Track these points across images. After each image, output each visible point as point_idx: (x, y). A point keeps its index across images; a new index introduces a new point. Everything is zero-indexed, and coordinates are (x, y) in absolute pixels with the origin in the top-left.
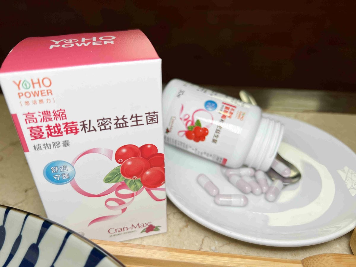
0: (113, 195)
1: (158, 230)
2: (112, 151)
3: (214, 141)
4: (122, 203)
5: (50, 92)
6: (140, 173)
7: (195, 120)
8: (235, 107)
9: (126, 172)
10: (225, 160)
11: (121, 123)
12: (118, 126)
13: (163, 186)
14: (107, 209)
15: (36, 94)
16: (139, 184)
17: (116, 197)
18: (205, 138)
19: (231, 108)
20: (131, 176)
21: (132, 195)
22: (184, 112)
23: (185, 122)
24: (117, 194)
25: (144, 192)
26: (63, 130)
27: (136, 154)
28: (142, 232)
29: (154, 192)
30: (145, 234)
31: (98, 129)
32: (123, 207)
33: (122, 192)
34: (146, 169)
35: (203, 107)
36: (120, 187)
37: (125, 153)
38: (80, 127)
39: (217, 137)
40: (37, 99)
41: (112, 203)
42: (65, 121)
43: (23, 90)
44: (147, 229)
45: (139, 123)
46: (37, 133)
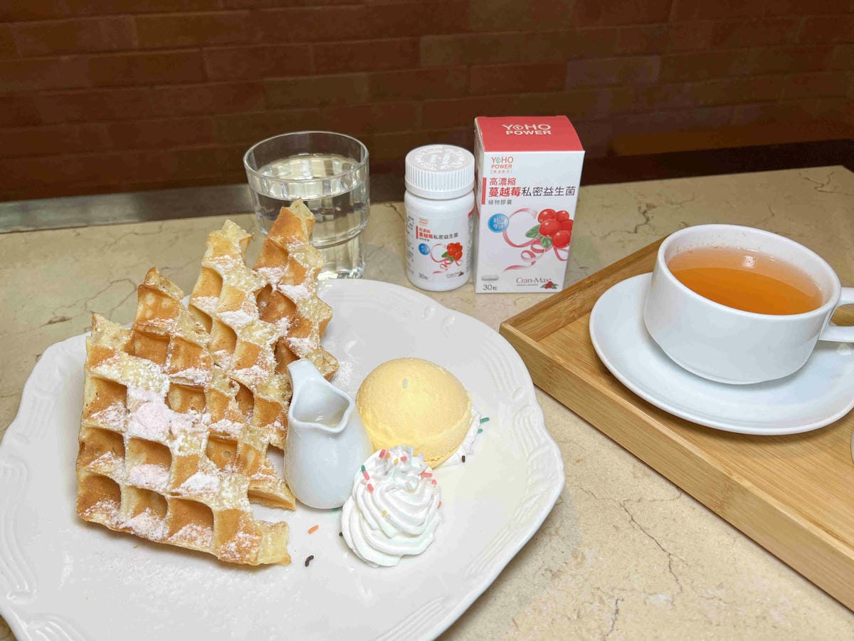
0: (528, 248)
1: (556, 288)
2: (537, 213)
5: (510, 166)
6: (552, 233)
9: (543, 231)
11: (548, 192)
12: (546, 194)
13: (567, 248)
14: (521, 260)
15: (502, 166)
16: (549, 242)
17: (531, 250)
20: (545, 234)
21: (542, 251)
24: (532, 248)
25: (552, 250)
26: (510, 192)
27: (553, 218)
28: (542, 287)
29: (559, 251)
30: (544, 290)
31: (532, 194)
32: (533, 260)
33: (537, 247)
34: (558, 231)
36: (535, 243)
37: (546, 215)
38: (521, 192)
40: (502, 169)
41: (527, 255)
42: (513, 186)
43: (496, 163)
44: (547, 285)
45: (561, 193)
46: (494, 193)
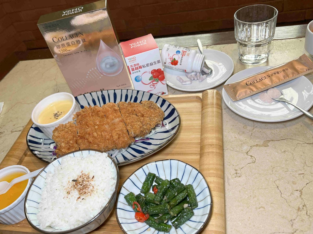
2: (150, 72)
3: (181, 64)
4: (154, 86)
5: (135, 60)
7: (173, 58)
8: (186, 52)
9: (154, 77)
10: (185, 70)
11: (151, 64)
13: (165, 80)
15: (132, 61)
16: (158, 80)
17: (153, 84)
18: (177, 64)
19: (185, 52)
21: (157, 83)
22: (169, 56)
23: (170, 59)
25: (160, 82)
26: (138, 68)
27: (156, 72)
28: (161, 95)
29: (162, 82)
31: (146, 66)
33: (154, 82)
34: (159, 76)
35: (176, 54)
37: (154, 72)
38: (142, 67)
39: (181, 63)
40: (133, 62)
41: (152, 86)
42: (139, 66)
43: (130, 60)
44: (162, 93)
45: (156, 63)
46: (133, 70)
